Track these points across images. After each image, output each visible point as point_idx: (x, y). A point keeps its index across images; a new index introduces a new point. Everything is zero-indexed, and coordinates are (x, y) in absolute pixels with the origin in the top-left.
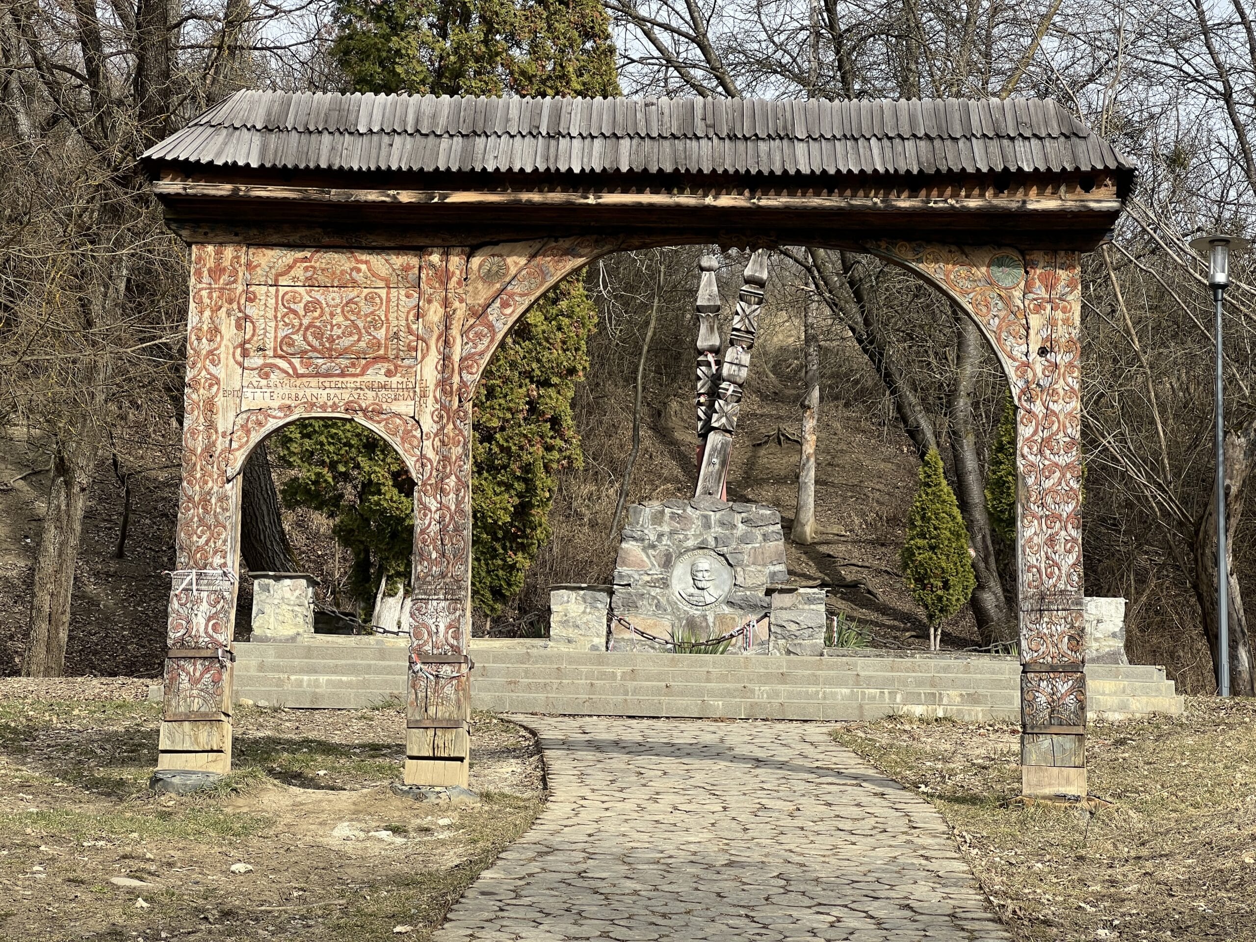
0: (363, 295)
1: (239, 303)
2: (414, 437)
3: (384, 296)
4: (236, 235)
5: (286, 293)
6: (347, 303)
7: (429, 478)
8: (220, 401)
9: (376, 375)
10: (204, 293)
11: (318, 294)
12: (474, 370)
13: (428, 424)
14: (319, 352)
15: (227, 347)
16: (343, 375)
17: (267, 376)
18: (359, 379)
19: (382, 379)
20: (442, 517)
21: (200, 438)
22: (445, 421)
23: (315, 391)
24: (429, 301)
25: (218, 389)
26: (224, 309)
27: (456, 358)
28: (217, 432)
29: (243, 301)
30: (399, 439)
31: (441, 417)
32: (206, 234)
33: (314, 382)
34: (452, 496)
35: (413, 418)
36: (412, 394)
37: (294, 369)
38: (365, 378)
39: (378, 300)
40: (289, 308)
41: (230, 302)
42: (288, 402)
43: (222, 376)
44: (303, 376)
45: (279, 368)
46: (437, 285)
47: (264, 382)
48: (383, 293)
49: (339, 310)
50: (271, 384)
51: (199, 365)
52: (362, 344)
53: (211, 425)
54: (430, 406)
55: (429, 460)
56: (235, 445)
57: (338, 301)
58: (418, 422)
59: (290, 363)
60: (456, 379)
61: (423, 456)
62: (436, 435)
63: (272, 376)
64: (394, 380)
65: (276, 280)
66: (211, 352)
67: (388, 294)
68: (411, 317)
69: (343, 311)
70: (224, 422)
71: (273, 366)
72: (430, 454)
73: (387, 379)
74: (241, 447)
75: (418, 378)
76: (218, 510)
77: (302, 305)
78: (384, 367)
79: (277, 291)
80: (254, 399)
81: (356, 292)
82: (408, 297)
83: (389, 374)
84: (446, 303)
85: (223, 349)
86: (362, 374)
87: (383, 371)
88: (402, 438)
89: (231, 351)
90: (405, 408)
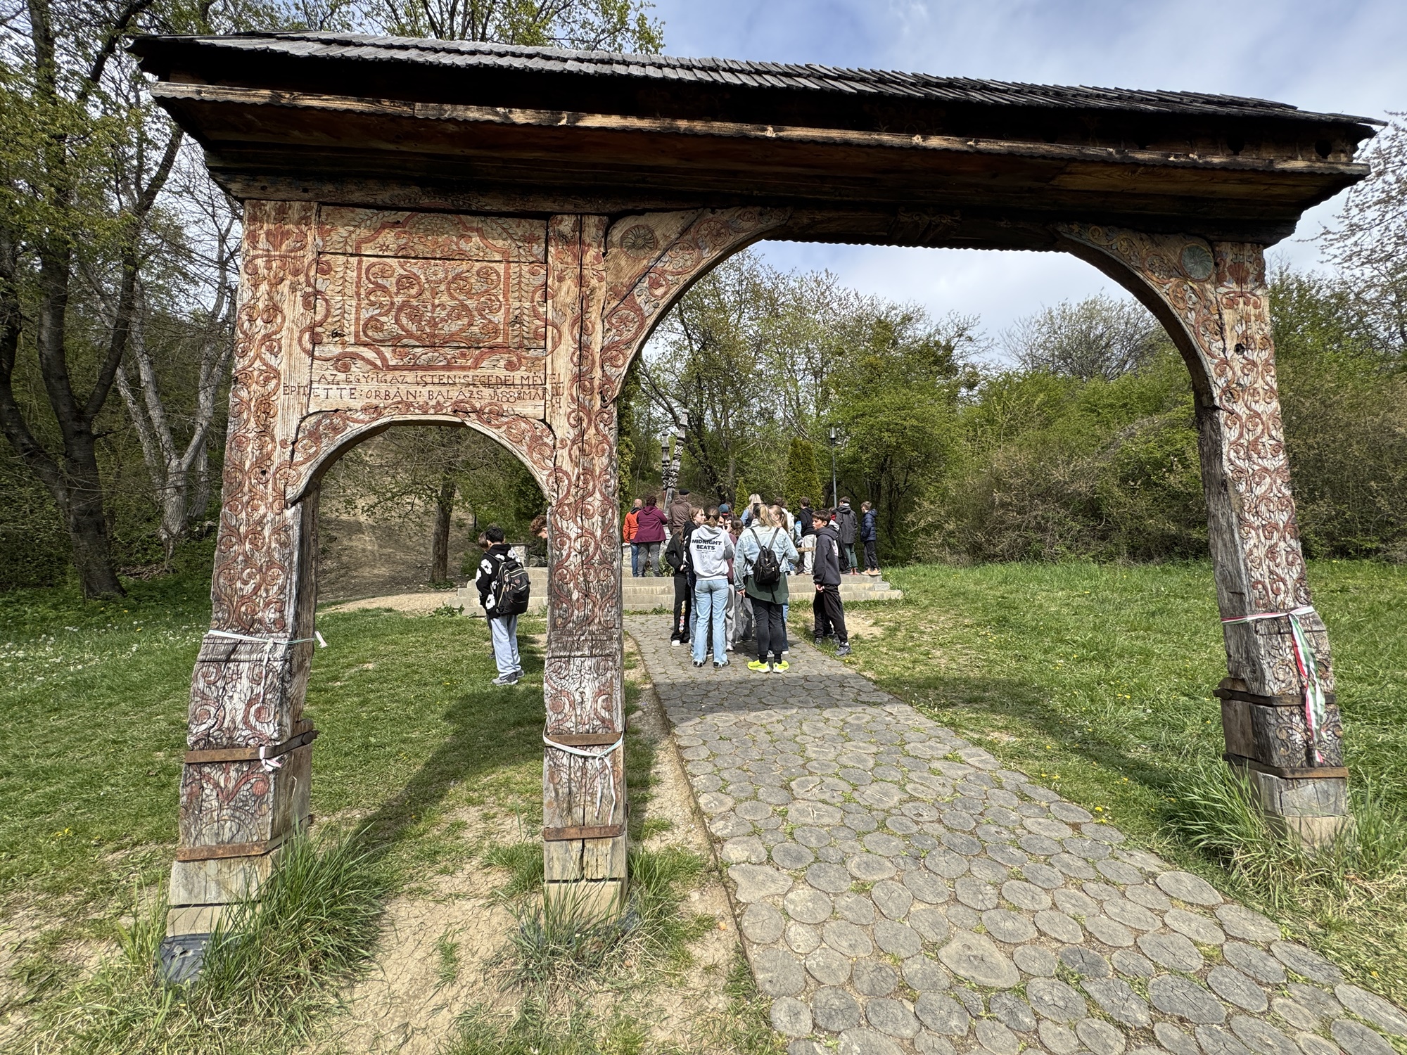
0: (475, 269)
1: (307, 275)
2: (546, 444)
3: (502, 272)
4: (305, 190)
5: (373, 265)
6: (454, 279)
7: (566, 497)
8: (279, 399)
9: (494, 367)
10: (260, 262)
11: (415, 267)
12: (620, 362)
13: (564, 429)
14: (418, 339)
15: (290, 330)
16: (449, 367)
17: (346, 369)
18: (470, 373)
19: (501, 372)
20: (586, 546)
21: (249, 449)
22: (584, 425)
23: (412, 389)
24: (561, 279)
25: (278, 385)
26: (287, 282)
27: (597, 348)
28: (273, 440)
29: (312, 273)
30: (525, 448)
31: (580, 420)
32: (264, 188)
33: (410, 376)
34: (597, 518)
35: (544, 421)
36: (540, 392)
37: (384, 359)
38: (478, 372)
39: (494, 277)
40: (376, 283)
41: (296, 273)
42: (375, 402)
43: (283, 368)
44: (395, 368)
45: (363, 359)
46: (569, 260)
47: (341, 376)
48: (501, 268)
49: (443, 287)
50: (352, 378)
51: (252, 354)
52: (475, 329)
53: (265, 431)
54: (565, 405)
55: (566, 473)
56: (299, 457)
57: (441, 275)
58: (550, 427)
59: (379, 353)
60: (598, 373)
61: (557, 469)
62: (574, 442)
63: (353, 368)
64: (518, 375)
65: (358, 248)
66: (268, 337)
67: (507, 270)
68: (538, 297)
69: (449, 289)
70: (284, 427)
71: (354, 357)
72: (567, 466)
73: (508, 373)
74: (306, 460)
75: (549, 372)
76: (273, 545)
77: (394, 280)
78: (503, 359)
79: (360, 263)
80: (329, 396)
81: (465, 266)
82: (533, 274)
83: (510, 366)
84: (581, 280)
85: (284, 333)
86: (476, 366)
87: (502, 363)
88: (529, 447)
89: (296, 335)
90: (532, 409)
